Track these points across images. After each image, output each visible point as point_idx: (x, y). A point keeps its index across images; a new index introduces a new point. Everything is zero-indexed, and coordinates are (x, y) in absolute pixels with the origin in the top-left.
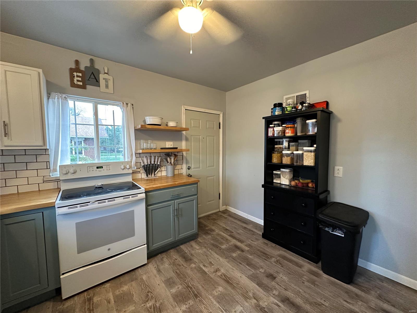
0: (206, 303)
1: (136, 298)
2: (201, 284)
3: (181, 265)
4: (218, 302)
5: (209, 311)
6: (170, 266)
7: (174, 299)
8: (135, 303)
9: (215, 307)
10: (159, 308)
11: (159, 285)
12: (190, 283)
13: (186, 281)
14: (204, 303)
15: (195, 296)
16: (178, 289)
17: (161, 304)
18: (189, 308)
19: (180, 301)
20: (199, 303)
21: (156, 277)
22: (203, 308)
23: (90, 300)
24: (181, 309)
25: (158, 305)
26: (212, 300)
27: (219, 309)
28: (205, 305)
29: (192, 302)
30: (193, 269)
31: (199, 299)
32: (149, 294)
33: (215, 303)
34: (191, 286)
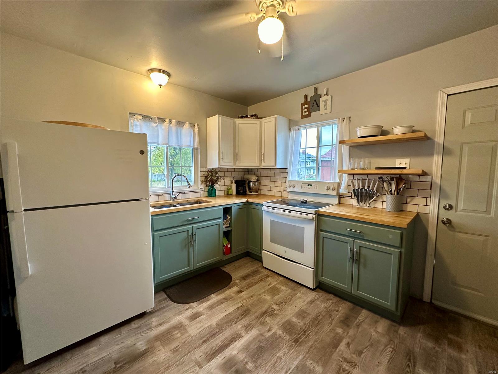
0: (291, 353)
1: (277, 297)
2: (315, 344)
3: (332, 318)
4: (297, 367)
5: (282, 357)
6: (323, 308)
7: (286, 322)
8: (273, 298)
9: (289, 363)
10: (273, 314)
11: (296, 307)
12: (310, 332)
13: (311, 328)
14: (290, 350)
15: (296, 340)
16: (298, 323)
17: (277, 314)
18: (280, 337)
19: (285, 328)
20: (289, 345)
21: (304, 302)
22: (284, 351)
23: (268, 276)
24: (276, 330)
25: (275, 312)
26: (298, 359)
27: (288, 369)
28: (288, 352)
29: (287, 339)
30: (333, 331)
31: (293, 345)
32: (284, 303)
33: (296, 363)
34: (307, 334)
